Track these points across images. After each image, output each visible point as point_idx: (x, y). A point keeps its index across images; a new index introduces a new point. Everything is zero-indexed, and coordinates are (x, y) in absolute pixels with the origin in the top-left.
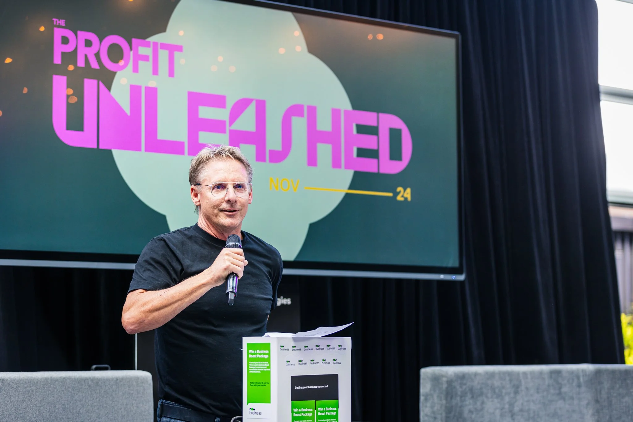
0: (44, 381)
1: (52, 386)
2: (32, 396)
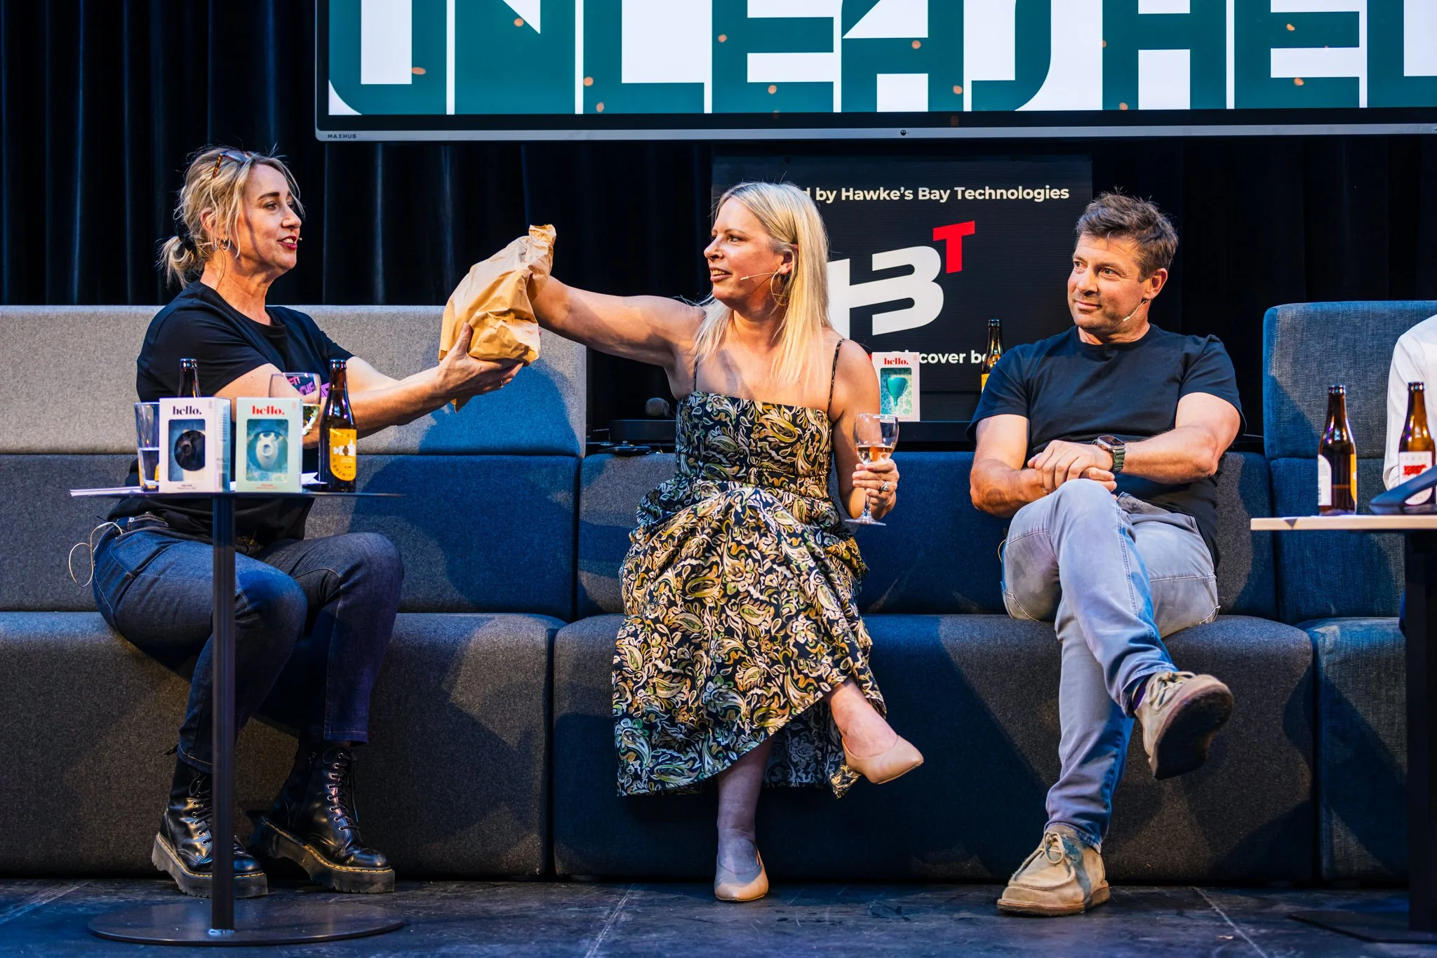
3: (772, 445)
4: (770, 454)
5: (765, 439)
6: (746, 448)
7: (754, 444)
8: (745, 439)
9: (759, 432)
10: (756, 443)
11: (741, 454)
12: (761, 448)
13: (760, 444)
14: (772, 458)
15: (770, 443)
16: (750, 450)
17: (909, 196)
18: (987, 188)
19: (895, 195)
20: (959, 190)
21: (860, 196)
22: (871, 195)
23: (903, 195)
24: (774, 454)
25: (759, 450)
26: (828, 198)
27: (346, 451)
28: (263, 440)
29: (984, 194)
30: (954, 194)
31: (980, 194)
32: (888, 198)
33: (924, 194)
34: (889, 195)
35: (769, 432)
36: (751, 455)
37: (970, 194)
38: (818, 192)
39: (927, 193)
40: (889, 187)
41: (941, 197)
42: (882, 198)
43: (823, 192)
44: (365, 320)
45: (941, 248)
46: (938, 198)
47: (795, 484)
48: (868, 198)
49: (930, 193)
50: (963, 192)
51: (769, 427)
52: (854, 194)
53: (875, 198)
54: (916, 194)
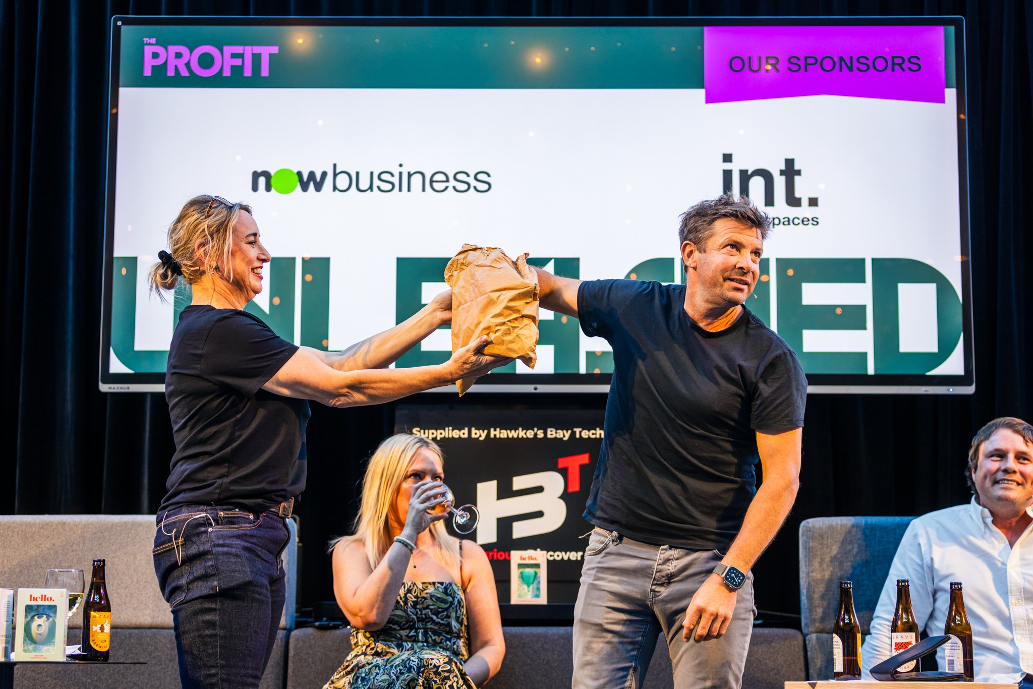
0: (121, 526)
1: (133, 532)
2: (104, 544)
3: (433, 611)
4: (432, 618)
5: (427, 607)
6: (414, 617)
7: (420, 613)
8: (413, 610)
9: (423, 603)
10: (421, 612)
11: (411, 622)
12: (425, 614)
13: (424, 612)
14: (433, 622)
15: (431, 610)
16: (417, 618)
17: (540, 434)
18: (598, 429)
19: (530, 434)
20: (577, 430)
21: (504, 434)
22: (513, 434)
23: (536, 434)
24: (434, 617)
25: (424, 616)
26: (480, 436)
27: (102, 629)
28: (37, 621)
29: (596, 434)
30: (574, 433)
31: (593, 434)
32: (525, 436)
33: (552, 433)
34: (526, 434)
35: (429, 602)
36: (419, 621)
37: (585, 434)
38: (474, 431)
39: (554, 432)
40: (526, 428)
41: (564, 436)
42: (520, 436)
43: (477, 431)
44: (129, 526)
45: (564, 472)
46: (562, 436)
47: (450, 642)
48: (510, 436)
49: (556, 433)
50: (580, 432)
51: (429, 598)
52: (500, 433)
53: (515, 436)
54: (545, 433)
